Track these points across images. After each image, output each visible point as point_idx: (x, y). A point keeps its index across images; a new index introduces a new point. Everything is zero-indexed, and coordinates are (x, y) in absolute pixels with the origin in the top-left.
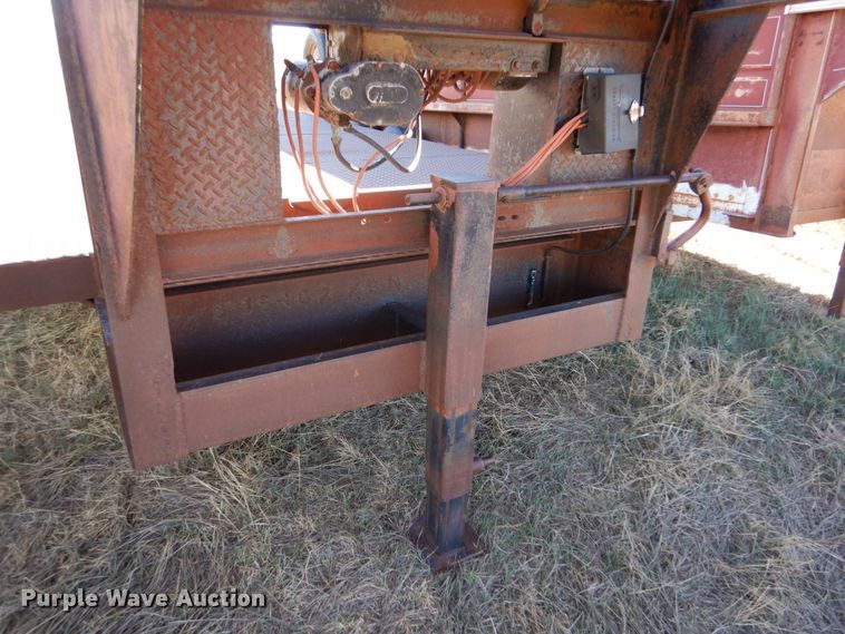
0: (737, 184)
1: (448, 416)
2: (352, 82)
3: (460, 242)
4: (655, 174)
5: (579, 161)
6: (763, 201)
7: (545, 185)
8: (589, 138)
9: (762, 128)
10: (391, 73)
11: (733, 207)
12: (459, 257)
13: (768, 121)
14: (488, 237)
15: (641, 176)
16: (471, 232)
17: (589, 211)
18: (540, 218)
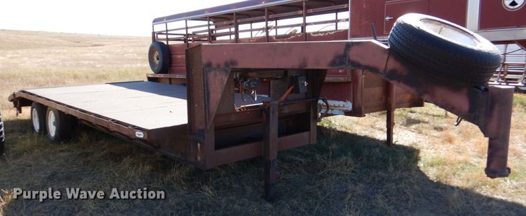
0: (345, 101)
1: (270, 159)
2: (248, 83)
3: (271, 115)
4: (312, 98)
5: (294, 96)
6: (353, 106)
7: (287, 102)
8: (296, 90)
9: (348, 83)
10: (255, 80)
11: (345, 109)
12: (271, 118)
13: (350, 80)
14: (277, 114)
15: (309, 98)
16: (273, 113)
17: (298, 108)
18: (286, 110)
